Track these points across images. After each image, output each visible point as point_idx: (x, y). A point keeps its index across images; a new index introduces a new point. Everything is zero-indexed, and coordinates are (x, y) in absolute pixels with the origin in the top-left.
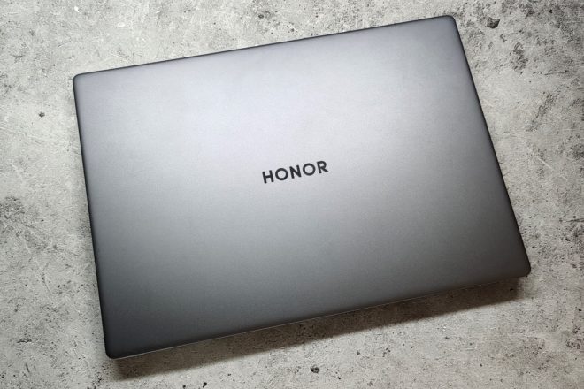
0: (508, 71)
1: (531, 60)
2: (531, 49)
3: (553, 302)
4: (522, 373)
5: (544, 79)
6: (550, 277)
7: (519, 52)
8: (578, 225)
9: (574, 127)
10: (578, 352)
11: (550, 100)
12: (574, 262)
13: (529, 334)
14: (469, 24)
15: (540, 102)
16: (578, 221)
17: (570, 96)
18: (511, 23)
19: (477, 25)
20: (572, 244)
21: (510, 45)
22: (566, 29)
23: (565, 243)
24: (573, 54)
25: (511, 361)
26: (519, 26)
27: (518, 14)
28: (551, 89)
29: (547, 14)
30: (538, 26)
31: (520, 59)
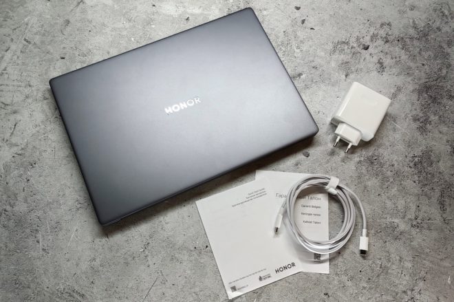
0: (375, 73)
1: (388, 68)
2: (387, 61)
3: (403, 202)
4: (386, 242)
5: (396, 78)
6: (401, 188)
7: (380, 63)
8: (416, 159)
9: (413, 104)
10: (418, 230)
11: (399, 89)
12: (415, 180)
13: (389, 220)
14: (352, 48)
15: (393, 91)
16: (416, 157)
17: (411, 88)
18: (376, 47)
19: (357, 48)
20: (413, 170)
21: (375, 59)
22: (407, 50)
23: (409, 169)
24: (412, 64)
25: (379, 235)
26: (380, 48)
27: (380, 42)
28: (399, 83)
29: (396, 42)
30: (392, 49)
31: (381, 66)
